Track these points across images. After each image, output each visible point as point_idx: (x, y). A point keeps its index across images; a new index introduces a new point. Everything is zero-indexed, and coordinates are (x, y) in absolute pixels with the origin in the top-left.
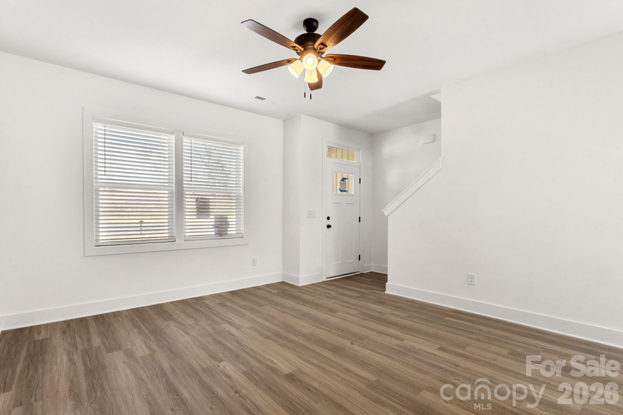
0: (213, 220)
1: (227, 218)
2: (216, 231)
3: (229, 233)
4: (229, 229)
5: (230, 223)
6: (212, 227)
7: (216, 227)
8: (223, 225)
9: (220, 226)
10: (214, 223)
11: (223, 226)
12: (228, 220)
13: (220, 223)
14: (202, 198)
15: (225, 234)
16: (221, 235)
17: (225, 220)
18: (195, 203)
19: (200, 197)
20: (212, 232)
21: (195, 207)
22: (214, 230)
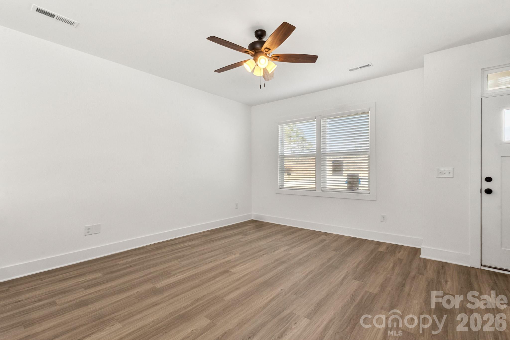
0: (346, 177)
1: (359, 176)
2: (349, 186)
3: (360, 188)
4: (360, 185)
5: (361, 180)
6: (345, 182)
7: (348, 182)
8: (354, 181)
9: (352, 183)
10: (346, 180)
11: (355, 183)
12: (360, 178)
13: (352, 180)
14: (337, 161)
15: (356, 189)
16: (352, 190)
17: (356, 177)
18: (332, 165)
19: (336, 160)
20: (345, 186)
21: (332, 167)
22: (346, 185)
